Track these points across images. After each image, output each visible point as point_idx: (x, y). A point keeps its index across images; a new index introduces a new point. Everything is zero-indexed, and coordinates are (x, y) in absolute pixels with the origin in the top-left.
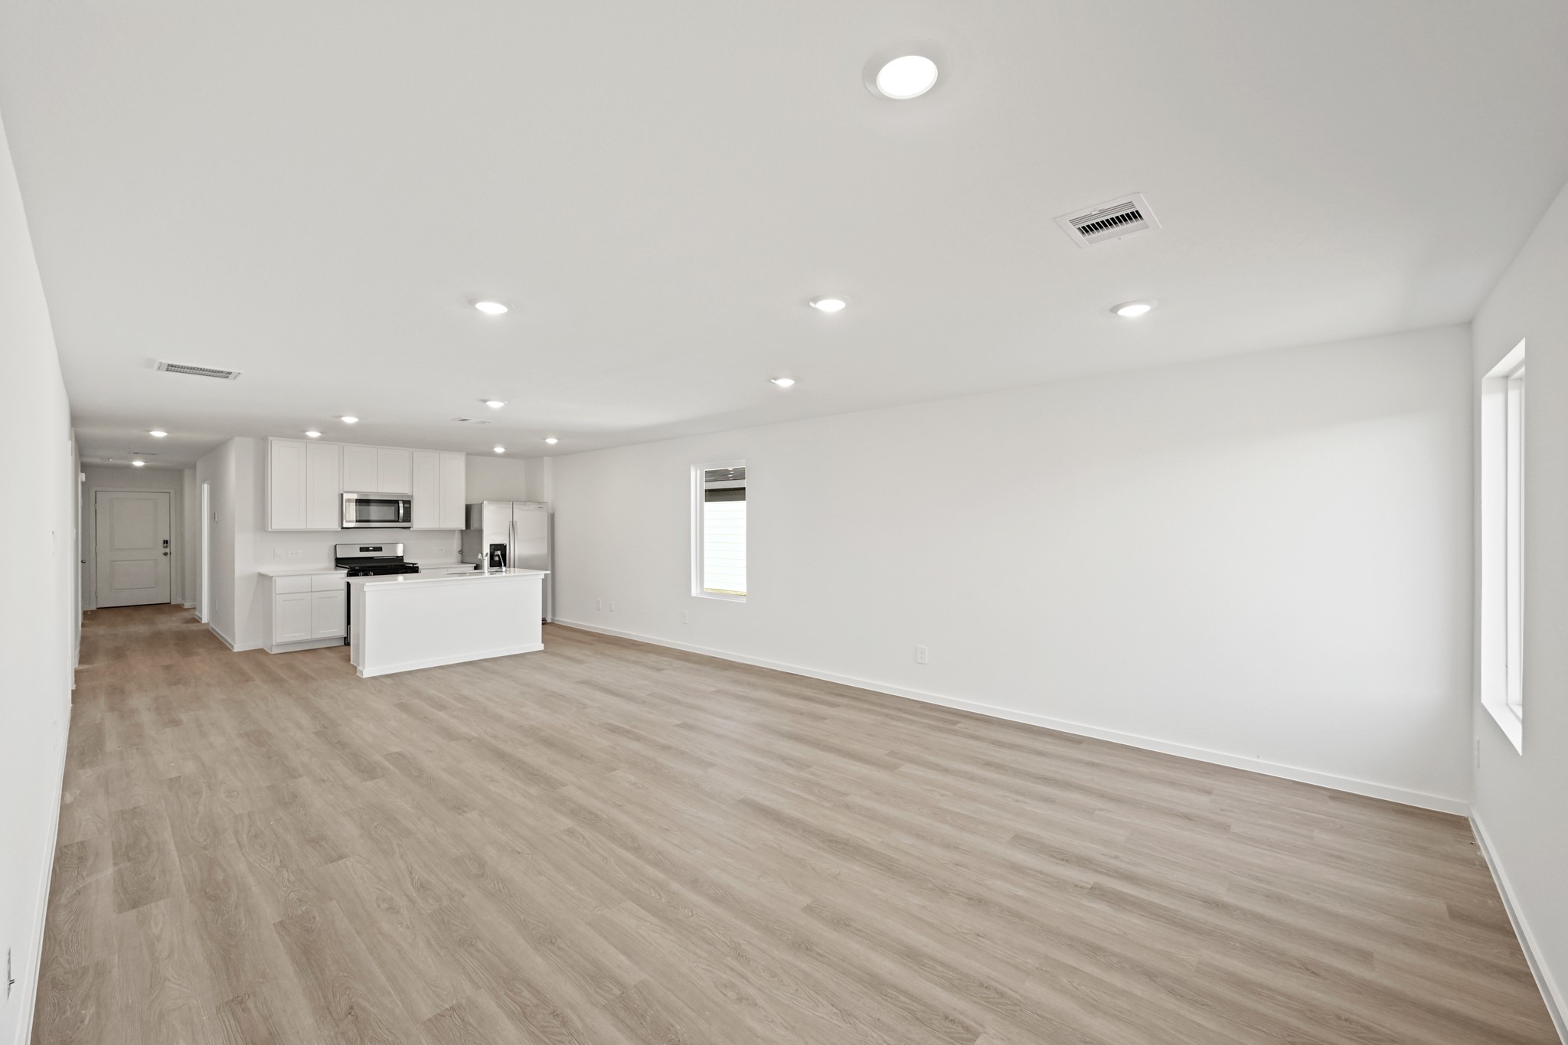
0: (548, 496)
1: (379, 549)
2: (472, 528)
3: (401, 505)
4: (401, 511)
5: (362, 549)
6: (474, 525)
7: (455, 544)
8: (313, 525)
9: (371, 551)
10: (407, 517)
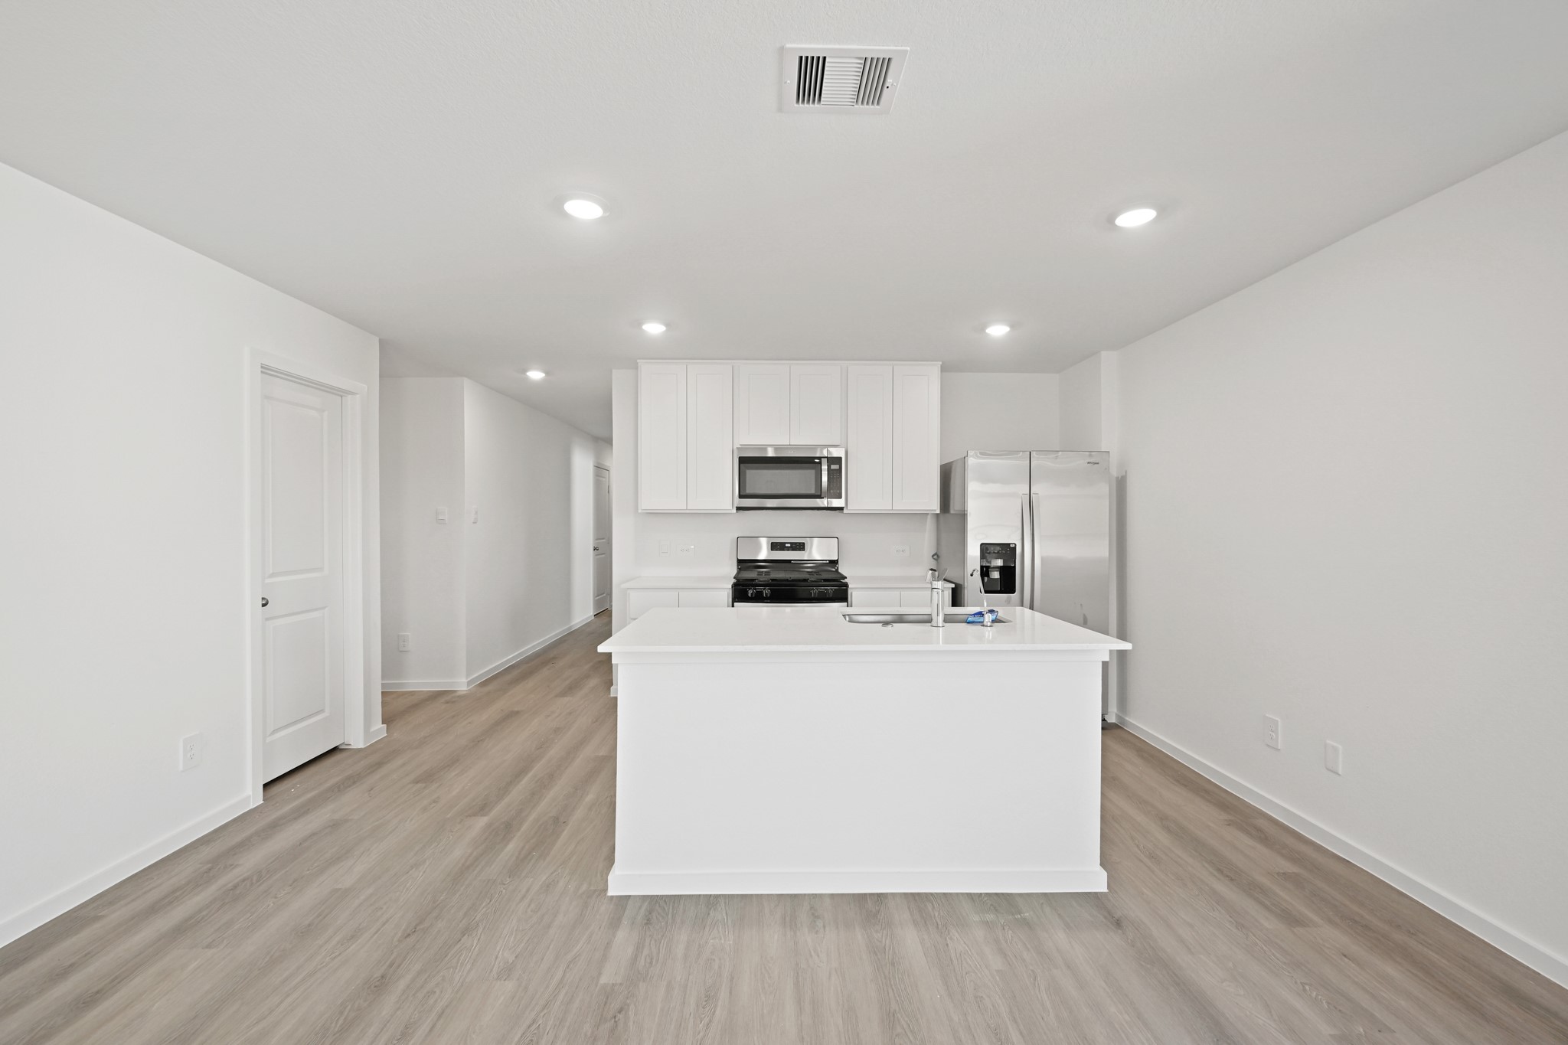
0: (1109, 440)
1: (800, 547)
2: (952, 511)
3: (825, 467)
4: (825, 478)
5: (775, 546)
6: (955, 507)
7: (925, 540)
8: (697, 504)
9: (788, 549)
10: (835, 490)
